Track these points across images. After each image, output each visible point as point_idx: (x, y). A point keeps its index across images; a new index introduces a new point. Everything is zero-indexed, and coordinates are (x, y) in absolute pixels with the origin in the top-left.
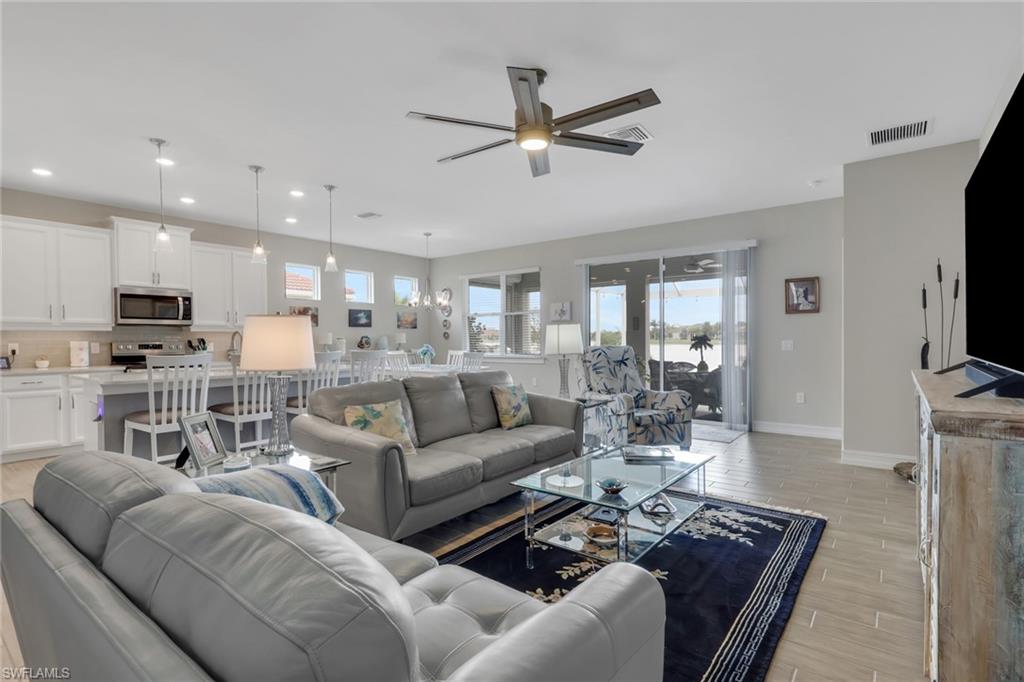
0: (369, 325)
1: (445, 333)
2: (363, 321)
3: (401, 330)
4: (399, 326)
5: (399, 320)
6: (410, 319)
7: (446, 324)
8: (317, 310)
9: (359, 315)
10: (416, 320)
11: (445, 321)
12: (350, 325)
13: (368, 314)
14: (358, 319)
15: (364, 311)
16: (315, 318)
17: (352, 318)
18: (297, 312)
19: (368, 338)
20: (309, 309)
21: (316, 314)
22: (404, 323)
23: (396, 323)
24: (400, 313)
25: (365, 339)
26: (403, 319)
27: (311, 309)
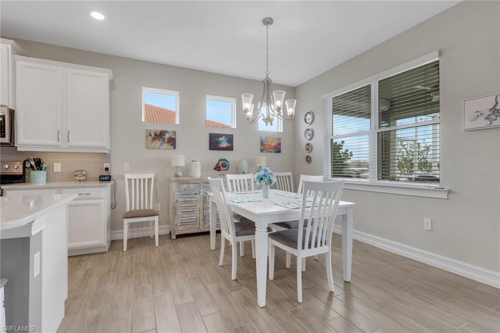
0: (230, 148)
1: (307, 157)
2: (224, 145)
3: (264, 154)
4: (262, 151)
5: (262, 144)
6: (274, 144)
7: (309, 147)
8: (175, 133)
9: (220, 139)
10: (280, 144)
11: (308, 144)
12: (210, 149)
13: (230, 138)
14: (218, 143)
15: (225, 135)
16: (172, 142)
17: (212, 142)
18: (153, 135)
19: (227, 161)
20: (166, 132)
21: (174, 137)
22: (267, 147)
23: (259, 147)
24: (264, 138)
25: (223, 162)
26: (266, 143)
27: (168, 133)
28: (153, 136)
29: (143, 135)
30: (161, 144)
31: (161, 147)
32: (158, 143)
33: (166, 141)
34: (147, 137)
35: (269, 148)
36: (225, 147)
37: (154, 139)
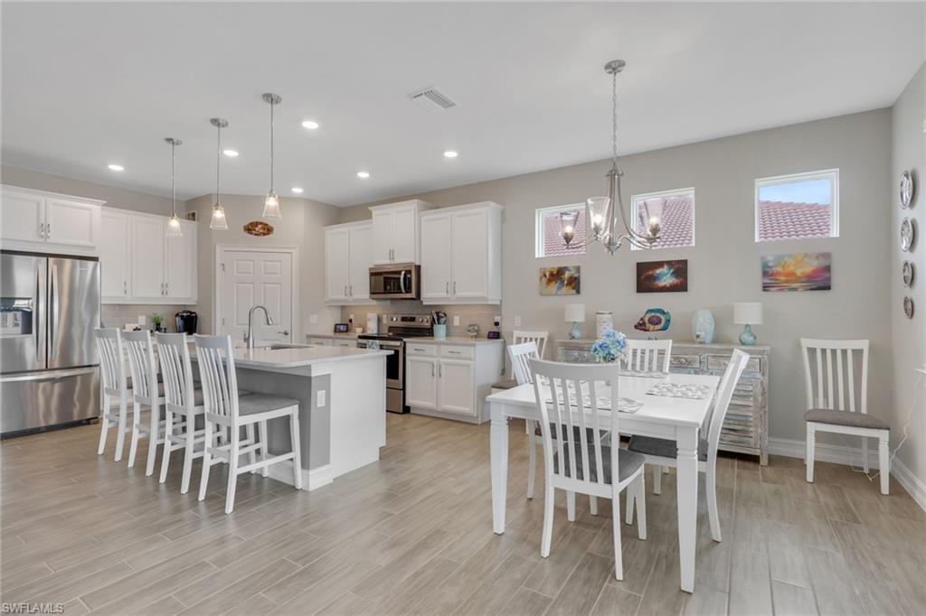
0: (681, 287)
1: (906, 299)
2: (666, 278)
3: (774, 294)
4: (766, 288)
5: (765, 274)
6: (805, 268)
7: (907, 273)
8: (578, 269)
9: (658, 271)
10: (828, 269)
12: (638, 292)
13: (680, 268)
14: (655, 278)
15: (669, 263)
16: (574, 283)
17: (642, 277)
18: (548, 274)
19: (664, 313)
20: (566, 268)
21: (576, 275)
22: (783, 278)
23: (758, 280)
24: (770, 258)
25: (653, 314)
26: (779, 269)
27: (569, 270)
28: (548, 276)
29: (536, 276)
30: (559, 288)
31: (559, 293)
32: (554, 287)
33: (566, 282)
34: (541, 278)
35: (787, 281)
36: (668, 285)
37: (549, 281)
